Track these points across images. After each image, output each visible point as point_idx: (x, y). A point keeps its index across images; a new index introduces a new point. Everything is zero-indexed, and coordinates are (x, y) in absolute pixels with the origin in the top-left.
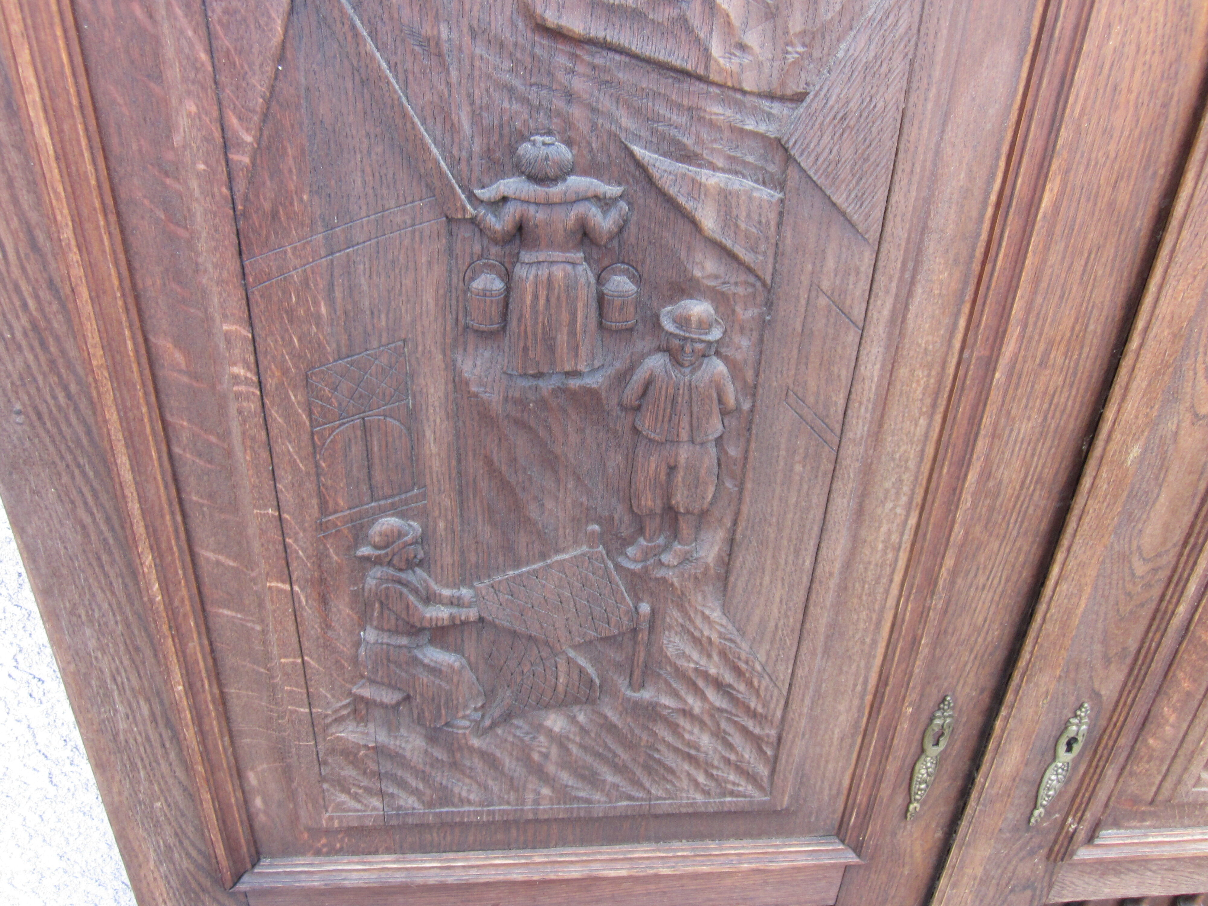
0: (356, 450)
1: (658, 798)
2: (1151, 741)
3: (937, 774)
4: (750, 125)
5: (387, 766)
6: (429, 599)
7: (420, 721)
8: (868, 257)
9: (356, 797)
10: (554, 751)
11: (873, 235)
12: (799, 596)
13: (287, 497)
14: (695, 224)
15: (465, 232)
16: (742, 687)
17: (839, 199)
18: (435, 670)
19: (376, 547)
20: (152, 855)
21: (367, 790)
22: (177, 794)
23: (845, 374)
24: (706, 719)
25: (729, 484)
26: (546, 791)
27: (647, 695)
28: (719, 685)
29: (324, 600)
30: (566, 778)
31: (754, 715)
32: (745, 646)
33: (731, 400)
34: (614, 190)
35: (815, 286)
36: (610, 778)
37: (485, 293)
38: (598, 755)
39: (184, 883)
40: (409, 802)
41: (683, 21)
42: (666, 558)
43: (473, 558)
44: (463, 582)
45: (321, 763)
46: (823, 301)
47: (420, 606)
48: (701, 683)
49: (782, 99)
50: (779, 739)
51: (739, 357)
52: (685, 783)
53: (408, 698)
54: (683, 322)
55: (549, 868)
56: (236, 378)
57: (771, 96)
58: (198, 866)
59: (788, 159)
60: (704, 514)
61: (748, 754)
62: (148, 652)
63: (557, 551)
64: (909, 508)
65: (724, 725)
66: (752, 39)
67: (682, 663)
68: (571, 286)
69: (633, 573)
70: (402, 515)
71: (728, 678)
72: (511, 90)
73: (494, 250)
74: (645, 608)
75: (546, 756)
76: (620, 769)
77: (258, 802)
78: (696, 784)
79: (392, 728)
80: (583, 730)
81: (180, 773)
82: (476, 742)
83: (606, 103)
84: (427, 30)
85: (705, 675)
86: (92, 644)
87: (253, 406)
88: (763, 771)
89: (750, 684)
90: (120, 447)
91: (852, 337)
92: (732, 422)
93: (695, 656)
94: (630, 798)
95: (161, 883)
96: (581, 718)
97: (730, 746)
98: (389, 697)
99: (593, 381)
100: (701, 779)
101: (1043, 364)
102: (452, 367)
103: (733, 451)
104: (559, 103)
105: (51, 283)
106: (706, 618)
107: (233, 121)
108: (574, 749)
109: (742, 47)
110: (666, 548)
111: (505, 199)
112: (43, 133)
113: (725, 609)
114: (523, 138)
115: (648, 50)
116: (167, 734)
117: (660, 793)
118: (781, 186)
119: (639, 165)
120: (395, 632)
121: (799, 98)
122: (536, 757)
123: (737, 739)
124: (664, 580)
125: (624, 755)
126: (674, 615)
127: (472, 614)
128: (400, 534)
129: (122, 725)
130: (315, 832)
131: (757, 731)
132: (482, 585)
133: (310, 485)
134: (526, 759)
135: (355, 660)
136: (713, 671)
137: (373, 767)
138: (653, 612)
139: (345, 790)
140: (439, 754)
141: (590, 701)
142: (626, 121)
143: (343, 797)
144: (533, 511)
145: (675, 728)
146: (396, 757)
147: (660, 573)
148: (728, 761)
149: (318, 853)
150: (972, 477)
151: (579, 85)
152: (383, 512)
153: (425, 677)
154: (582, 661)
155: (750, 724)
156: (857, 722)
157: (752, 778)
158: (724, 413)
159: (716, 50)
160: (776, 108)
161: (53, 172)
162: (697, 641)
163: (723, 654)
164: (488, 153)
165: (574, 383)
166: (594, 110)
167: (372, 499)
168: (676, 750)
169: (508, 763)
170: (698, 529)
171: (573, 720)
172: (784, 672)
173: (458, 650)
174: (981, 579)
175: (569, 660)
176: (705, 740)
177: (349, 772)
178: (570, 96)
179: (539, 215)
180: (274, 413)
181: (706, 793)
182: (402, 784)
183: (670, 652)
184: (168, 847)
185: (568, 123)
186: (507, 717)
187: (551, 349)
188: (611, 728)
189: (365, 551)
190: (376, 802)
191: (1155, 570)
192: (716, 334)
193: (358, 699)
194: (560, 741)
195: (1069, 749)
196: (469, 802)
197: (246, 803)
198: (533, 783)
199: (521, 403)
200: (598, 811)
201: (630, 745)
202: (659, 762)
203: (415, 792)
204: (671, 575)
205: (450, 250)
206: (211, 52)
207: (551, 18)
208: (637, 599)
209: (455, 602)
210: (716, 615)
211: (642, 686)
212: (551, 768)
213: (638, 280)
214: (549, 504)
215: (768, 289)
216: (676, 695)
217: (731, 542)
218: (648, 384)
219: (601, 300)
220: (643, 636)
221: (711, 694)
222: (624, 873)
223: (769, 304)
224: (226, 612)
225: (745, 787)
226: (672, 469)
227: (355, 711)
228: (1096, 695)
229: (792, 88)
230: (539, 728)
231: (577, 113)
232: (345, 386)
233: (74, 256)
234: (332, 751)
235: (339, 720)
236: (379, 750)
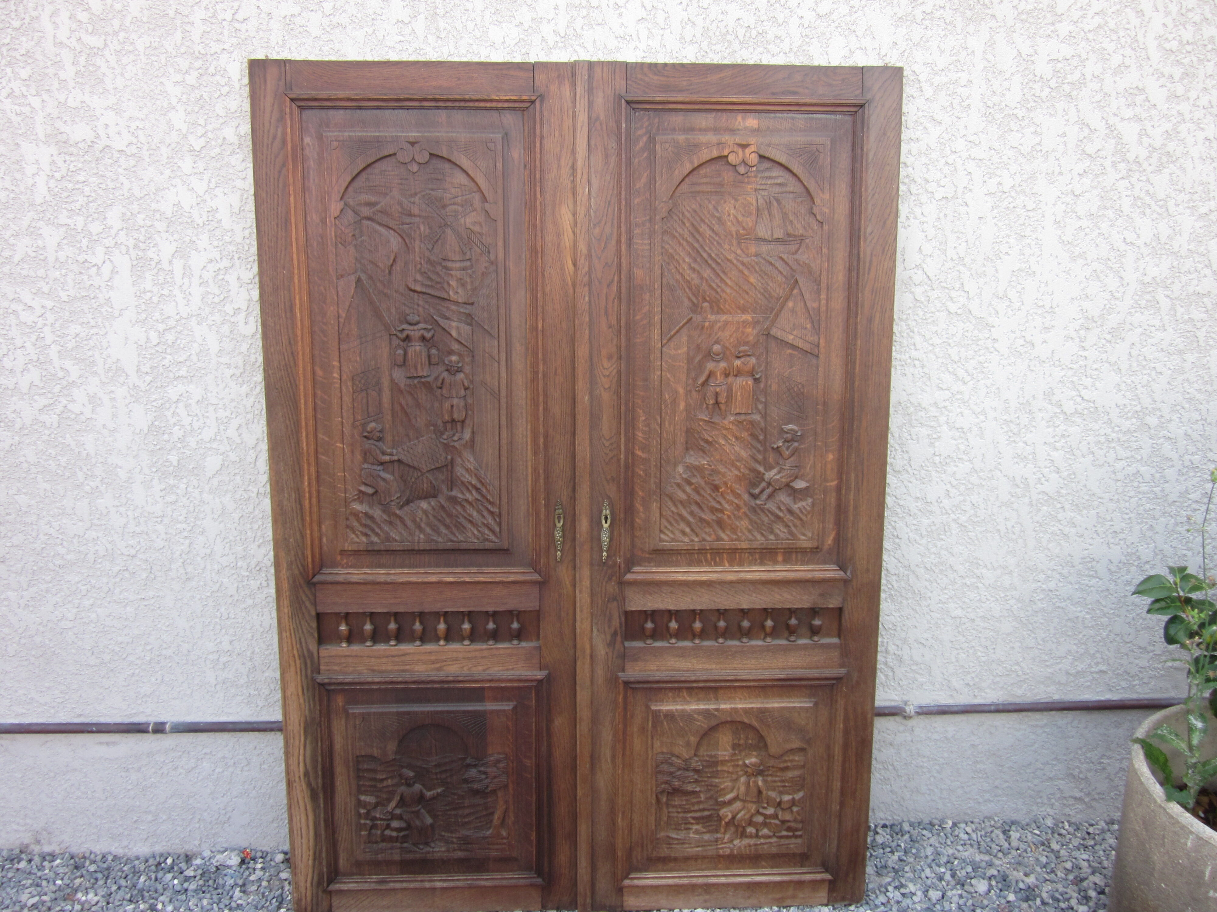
0: (365, 401)
1: (462, 541)
2: (637, 520)
3: (564, 536)
4: (462, 310)
5: (369, 522)
6: (384, 453)
7: (380, 503)
8: (496, 342)
9: (357, 536)
10: (424, 517)
11: (496, 336)
12: (497, 453)
13: (345, 414)
14: (451, 335)
15: (395, 337)
16: (484, 490)
17: (486, 327)
18: (384, 480)
19: (368, 432)
20: (285, 565)
21: (362, 533)
22: (298, 534)
23: (497, 376)
24: (474, 504)
25: (470, 412)
26: (422, 536)
27: (454, 493)
28: (477, 489)
29: (352, 452)
30: (428, 530)
31: (491, 503)
32: (482, 472)
33: (466, 384)
34: (430, 327)
35: (484, 351)
36: (444, 530)
37: (399, 355)
38: (439, 520)
39: (294, 582)
40: (375, 539)
41: (443, 288)
42: (455, 438)
43: (396, 438)
44: (393, 448)
45: (347, 519)
46: (487, 355)
47: (381, 455)
48: (470, 488)
49: (469, 304)
50: (500, 513)
51: (467, 372)
52: (470, 534)
53: (376, 492)
54: (451, 361)
55: (424, 576)
56: (334, 378)
57: (465, 303)
58: (301, 573)
59: (473, 318)
60: (463, 422)
61: (490, 521)
62: (298, 472)
63: (422, 436)
64: (527, 423)
65: (480, 507)
66: (460, 291)
67: (462, 479)
68: (421, 352)
69: (445, 444)
70: (377, 423)
71: (479, 486)
72: (404, 304)
73: (402, 343)
74: (449, 457)
75: (421, 519)
76: (447, 527)
77: (324, 540)
78: (474, 534)
79: (371, 506)
80: (434, 509)
81: (301, 526)
82: (398, 512)
83: (427, 307)
84: (386, 291)
85: (471, 483)
86: (282, 469)
87: (338, 386)
88: (497, 529)
89: (486, 488)
90: (302, 397)
91: (496, 365)
92: (468, 392)
93: (467, 476)
94: (452, 541)
95: (286, 581)
96: (433, 503)
97: (483, 517)
98: (370, 491)
99: (428, 379)
100: (476, 532)
101: (555, 374)
102: (391, 375)
103: (470, 401)
104: (416, 307)
105: (292, 353)
106: (468, 461)
107: (340, 311)
108: (431, 517)
109: (457, 293)
110: (454, 435)
111: (403, 330)
112: (298, 315)
113: (475, 459)
114: (408, 315)
115: (436, 294)
116: (298, 507)
117: (462, 539)
118: (471, 325)
119: (436, 321)
120: (373, 464)
121: (472, 304)
122: (418, 520)
123: (486, 513)
124: (454, 447)
125: (448, 521)
126: (459, 460)
127: (396, 458)
128: (375, 428)
129: (285, 503)
130: (343, 552)
131: (492, 509)
132: (400, 449)
133: (351, 411)
134: (414, 521)
135: (360, 476)
136: (473, 482)
137: (364, 522)
138: (452, 459)
139: (354, 533)
140: (385, 517)
141: (435, 496)
142: (432, 310)
143: (353, 536)
144: (413, 421)
145: (463, 507)
146: (371, 518)
147: (452, 444)
148: (484, 524)
149: (343, 567)
150: (541, 408)
151: (421, 303)
152: (371, 421)
153: (382, 483)
154: (431, 478)
155: (489, 507)
156: (528, 510)
157: (493, 532)
158: (466, 389)
159: (451, 293)
160: (468, 306)
161: (299, 323)
162: (467, 470)
163: (476, 475)
164: (399, 320)
165: (423, 380)
166: (424, 308)
167: (369, 417)
168: (465, 518)
169: (409, 523)
170: (462, 428)
171: (429, 503)
172: (497, 483)
173: (393, 474)
174: (557, 451)
175: (427, 478)
176: (475, 514)
177: (356, 524)
178: (418, 305)
179: (412, 333)
180: (344, 388)
181: (478, 539)
182: (373, 530)
183: (459, 474)
184: (292, 562)
185: (418, 311)
186: (408, 502)
187: (416, 369)
188: (442, 507)
189: (365, 434)
190: (364, 539)
191: (612, 444)
192: (460, 365)
193: (361, 492)
194: (425, 512)
195: (606, 522)
196: (396, 541)
197: (320, 539)
198: (417, 533)
199: (410, 385)
200: (441, 547)
201: (450, 515)
202: (460, 523)
203: (377, 535)
204: (456, 444)
205: (390, 343)
206: (337, 296)
207: (413, 288)
208: (447, 454)
209: (391, 454)
210: (472, 460)
211: (452, 490)
212: (423, 525)
213: (438, 350)
214: (418, 419)
215: (472, 352)
216: (463, 493)
217: (473, 432)
218: (443, 380)
219: (429, 357)
220: (450, 467)
221: (474, 492)
222: (451, 580)
223: (473, 356)
224: (323, 457)
225: (492, 537)
226: (452, 406)
227: (359, 498)
228: (609, 498)
229: (470, 301)
230: (419, 507)
231: (420, 309)
232: (363, 381)
233: (300, 344)
234: (351, 513)
235: (354, 500)
236: (366, 514)
